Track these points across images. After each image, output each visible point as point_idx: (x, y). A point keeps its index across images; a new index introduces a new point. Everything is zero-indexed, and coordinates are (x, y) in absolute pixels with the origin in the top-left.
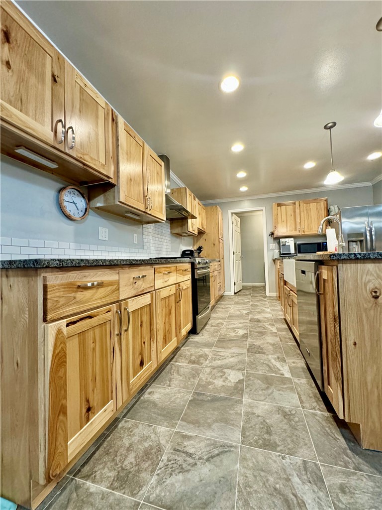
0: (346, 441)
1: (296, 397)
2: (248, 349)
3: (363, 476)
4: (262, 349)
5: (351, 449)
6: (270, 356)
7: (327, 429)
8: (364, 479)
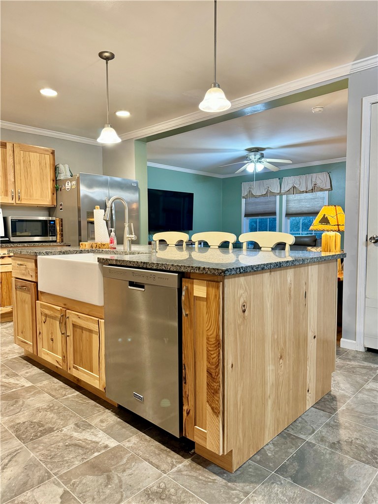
0: (220, 476)
1: (148, 465)
2: (18, 437)
3: (252, 496)
4: (40, 424)
5: (229, 481)
6: (65, 429)
7: (200, 477)
8: (256, 498)
